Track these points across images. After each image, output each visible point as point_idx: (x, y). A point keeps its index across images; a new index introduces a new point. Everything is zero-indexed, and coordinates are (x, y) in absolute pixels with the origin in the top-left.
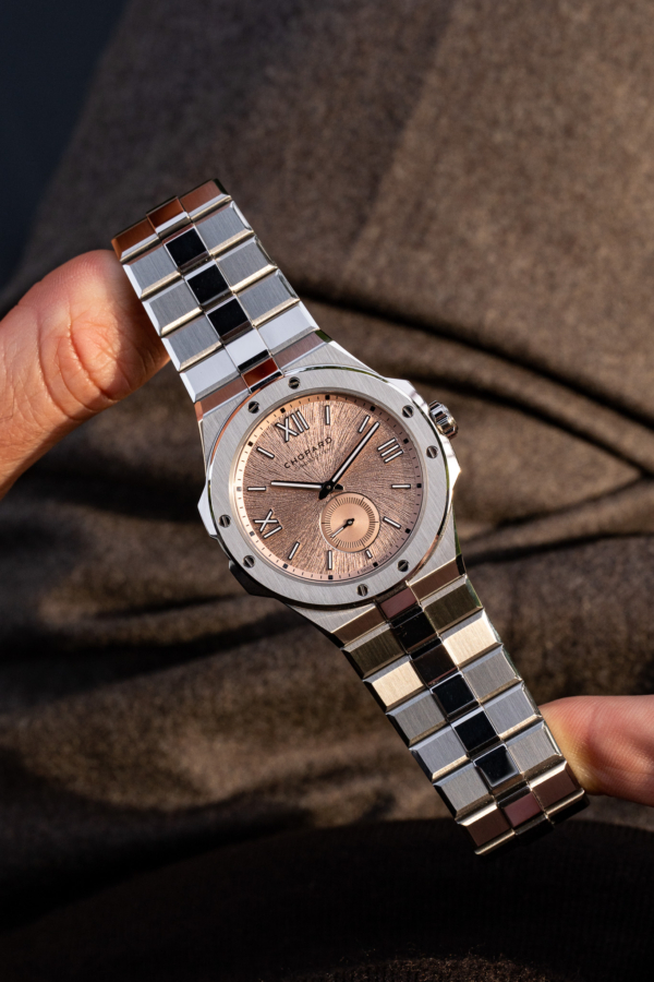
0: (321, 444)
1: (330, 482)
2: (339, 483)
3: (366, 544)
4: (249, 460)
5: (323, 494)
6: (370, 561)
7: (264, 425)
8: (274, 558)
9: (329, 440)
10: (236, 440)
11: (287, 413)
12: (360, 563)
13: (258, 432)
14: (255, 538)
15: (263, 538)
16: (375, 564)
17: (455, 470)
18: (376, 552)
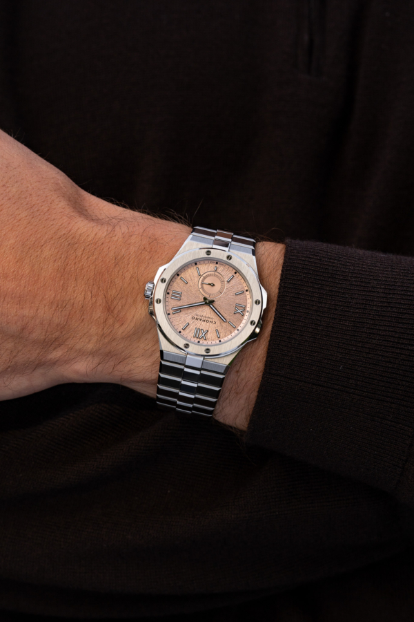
0: (197, 319)
1: (206, 303)
2: (203, 300)
3: (213, 273)
4: (225, 336)
5: (212, 302)
6: (217, 266)
7: (209, 343)
8: (248, 297)
9: (193, 318)
10: (223, 346)
11: (198, 340)
12: (220, 269)
13: (214, 342)
14: (248, 309)
15: (245, 307)
16: (217, 263)
17: (161, 269)
18: (212, 267)
